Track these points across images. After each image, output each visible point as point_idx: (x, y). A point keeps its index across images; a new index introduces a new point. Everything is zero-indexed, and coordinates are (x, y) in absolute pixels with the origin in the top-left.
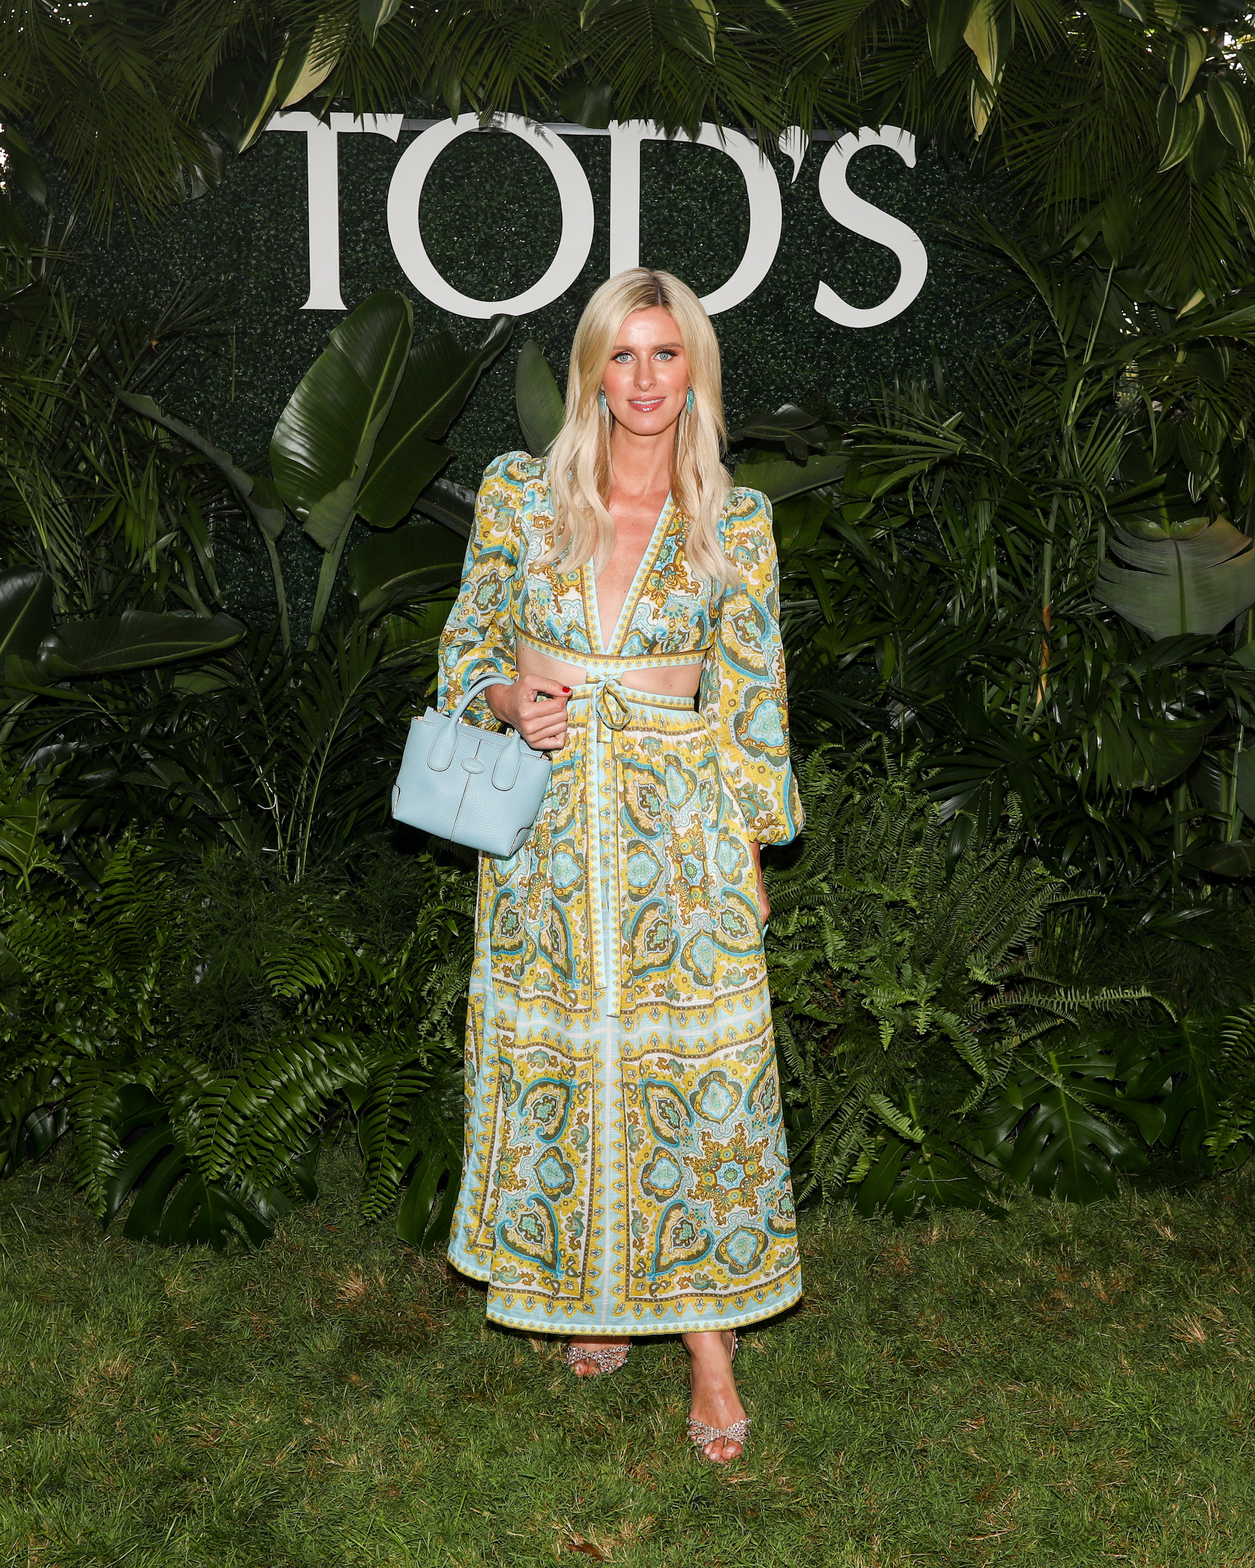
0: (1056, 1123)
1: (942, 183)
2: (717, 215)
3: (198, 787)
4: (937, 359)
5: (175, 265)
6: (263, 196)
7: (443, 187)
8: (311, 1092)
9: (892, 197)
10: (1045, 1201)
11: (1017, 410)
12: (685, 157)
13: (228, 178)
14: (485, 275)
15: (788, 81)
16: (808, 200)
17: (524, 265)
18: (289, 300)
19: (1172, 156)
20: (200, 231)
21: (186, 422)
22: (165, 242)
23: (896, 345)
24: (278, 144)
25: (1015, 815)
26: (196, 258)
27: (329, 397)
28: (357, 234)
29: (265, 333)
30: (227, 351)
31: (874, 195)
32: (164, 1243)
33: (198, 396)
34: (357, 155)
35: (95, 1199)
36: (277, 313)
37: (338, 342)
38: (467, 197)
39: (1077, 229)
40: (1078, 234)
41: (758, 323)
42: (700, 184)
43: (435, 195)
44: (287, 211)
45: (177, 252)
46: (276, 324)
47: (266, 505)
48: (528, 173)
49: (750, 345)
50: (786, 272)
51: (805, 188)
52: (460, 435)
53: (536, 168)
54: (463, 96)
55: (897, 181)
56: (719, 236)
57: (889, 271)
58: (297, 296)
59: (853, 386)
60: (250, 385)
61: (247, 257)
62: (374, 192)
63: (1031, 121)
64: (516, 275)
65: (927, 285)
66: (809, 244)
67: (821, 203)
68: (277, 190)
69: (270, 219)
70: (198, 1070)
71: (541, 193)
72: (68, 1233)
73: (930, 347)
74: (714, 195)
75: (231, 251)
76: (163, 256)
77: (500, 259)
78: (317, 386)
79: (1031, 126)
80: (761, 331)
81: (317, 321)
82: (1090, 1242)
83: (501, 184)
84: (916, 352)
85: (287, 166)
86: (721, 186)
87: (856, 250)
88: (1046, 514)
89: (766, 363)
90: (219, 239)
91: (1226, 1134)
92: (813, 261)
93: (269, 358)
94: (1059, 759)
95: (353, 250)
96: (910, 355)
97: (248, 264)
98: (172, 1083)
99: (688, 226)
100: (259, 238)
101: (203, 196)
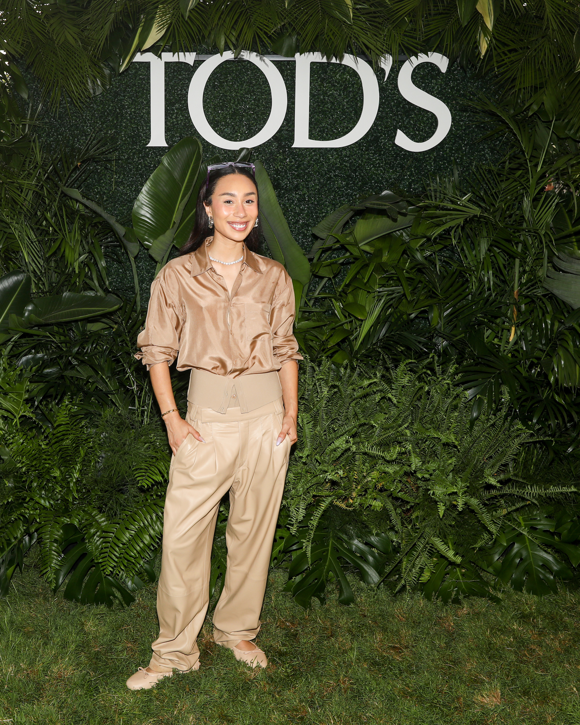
0: (524, 553)
2: (347, 98)
3: (99, 377)
4: (455, 166)
5: (87, 126)
6: (129, 93)
7: (214, 86)
9: (433, 87)
10: (520, 594)
11: (499, 192)
12: (331, 70)
13: (112, 85)
14: (234, 129)
16: (391, 90)
17: (253, 124)
18: (140, 142)
20: (99, 110)
21: (92, 201)
22: (82, 116)
23: (435, 160)
24: (136, 68)
25: (506, 397)
26: (97, 123)
27: (161, 189)
28: (173, 110)
29: (128, 158)
30: (111, 167)
31: (424, 87)
32: (83, 602)
33: (97, 189)
34: (173, 72)
35: (50, 580)
36: (134, 149)
37: (165, 163)
38: (226, 92)
39: (531, 101)
40: (531, 104)
41: (366, 150)
42: (338, 83)
43: (210, 91)
44: (140, 100)
45: (88, 120)
46: (134, 153)
47: (130, 241)
48: (256, 79)
49: (362, 161)
50: (380, 125)
51: (391, 84)
53: (259, 77)
54: (226, 43)
55: (436, 79)
56: (347, 108)
57: (432, 124)
58: (144, 140)
59: (413, 180)
60: (122, 183)
61: (121, 122)
62: (181, 90)
64: (249, 129)
65: (451, 130)
66: (392, 112)
67: (398, 91)
68: (136, 90)
69: (132, 104)
70: (99, 516)
71: (261, 89)
72: (37, 595)
73: (452, 161)
74: (345, 88)
75: (113, 119)
76: (81, 122)
77: (241, 121)
78: (155, 184)
80: (368, 154)
81: (154, 152)
82: (545, 617)
83: (242, 85)
84: (444, 163)
85: (140, 78)
86: (349, 84)
87: (415, 114)
89: (370, 169)
90: (108, 113)
92: (394, 119)
95: (171, 118)
96: (442, 165)
97: (121, 125)
98: (87, 523)
99: (333, 103)
100: (127, 113)
101: (101, 94)
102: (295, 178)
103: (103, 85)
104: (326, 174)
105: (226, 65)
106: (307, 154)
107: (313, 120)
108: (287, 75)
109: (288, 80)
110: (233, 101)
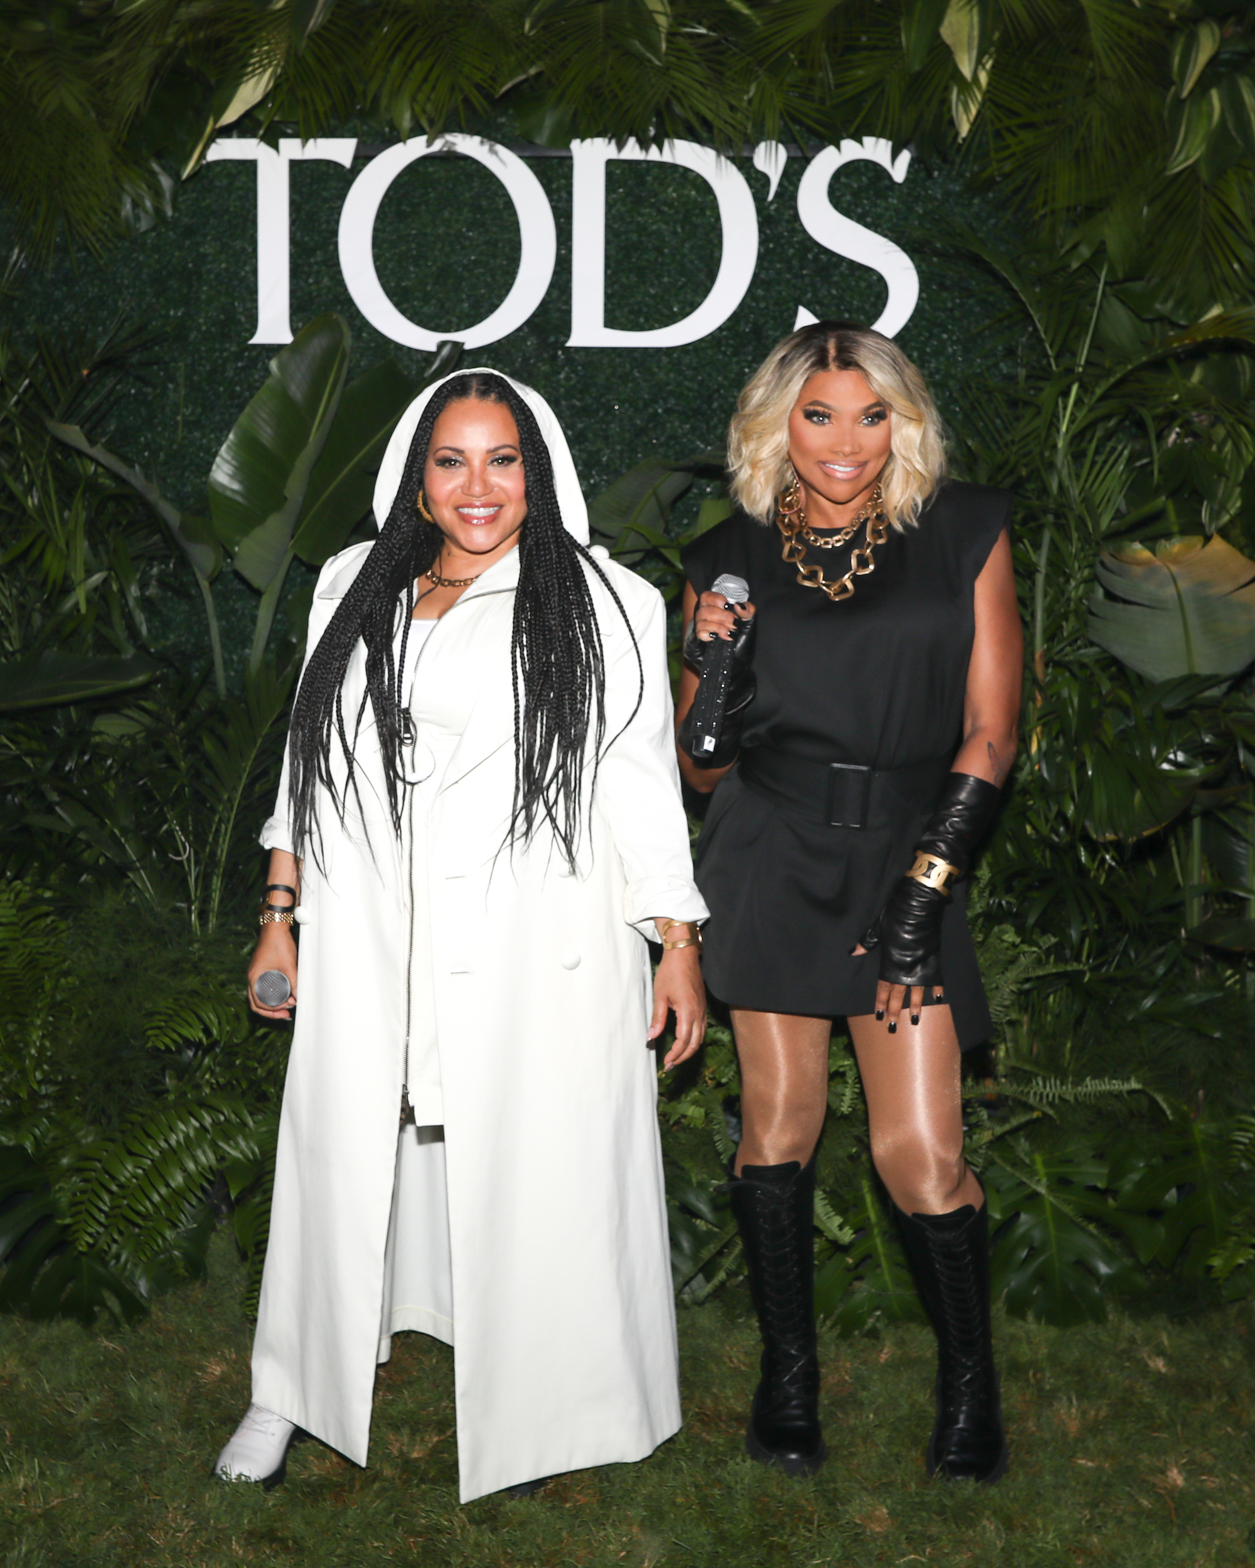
0: (1036, 1233)
1: (936, 199)
2: (690, 239)
3: (105, 833)
5: (124, 301)
6: (214, 228)
7: (398, 215)
8: (191, 1166)
9: (880, 216)
10: (1019, 1322)
12: (655, 178)
13: (179, 211)
14: (442, 306)
15: (753, 89)
16: (788, 222)
17: (482, 295)
18: (237, 334)
19: (1181, 159)
20: (150, 266)
21: (130, 463)
24: (229, 174)
26: (146, 293)
28: (310, 265)
29: (214, 370)
30: (176, 390)
31: (859, 213)
33: (146, 437)
34: (311, 184)
36: (226, 350)
38: (425, 226)
39: (1076, 237)
40: (1077, 245)
41: (735, 354)
42: (670, 206)
43: (391, 224)
44: (238, 244)
45: (127, 288)
46: (226, 360)
47: (196, 540)
48: (489, 198)
49: (726, 378)
50: (765, 299)
51: (784, 207)
53: (495, 194)
54: (415, 118)
55: (886, 198)
56: (693, 262)
57: (876, 294)
58: (247, 330)
60: (197, 423)
61: (197, 292)
64: (475, 306)
65: (919, 308)
66: (789, 269)
67: (799, 222)
68: (228, 221)
69: (221, 252)
70: (84, 1132)
71: (501, 219)
74: (687, 218)
75: (180, 286)
76: (112, 292)
77: (458, 288)
79: (1019, 126)
80: (738, 363)
83: (459, 210)
85: (239, 198)
86: (695, 208)
87: (843, 272)
88: (1037, 546)
90: (169, 273)
92: (795, 286)
93: (218, 396)
94: (1047, 820)
95: (306, 282)
97: (198, 299)
98: (54, 1146)
99: (659, 250)
100: (209, 272)
101: (154, 229)
103: (158, 211)
104: (646, 406)
105: (425, 168)
106: (605, 361)
107: (616, 287)
108: (558, 190)
109: (560, 199)
110: (439, 246)
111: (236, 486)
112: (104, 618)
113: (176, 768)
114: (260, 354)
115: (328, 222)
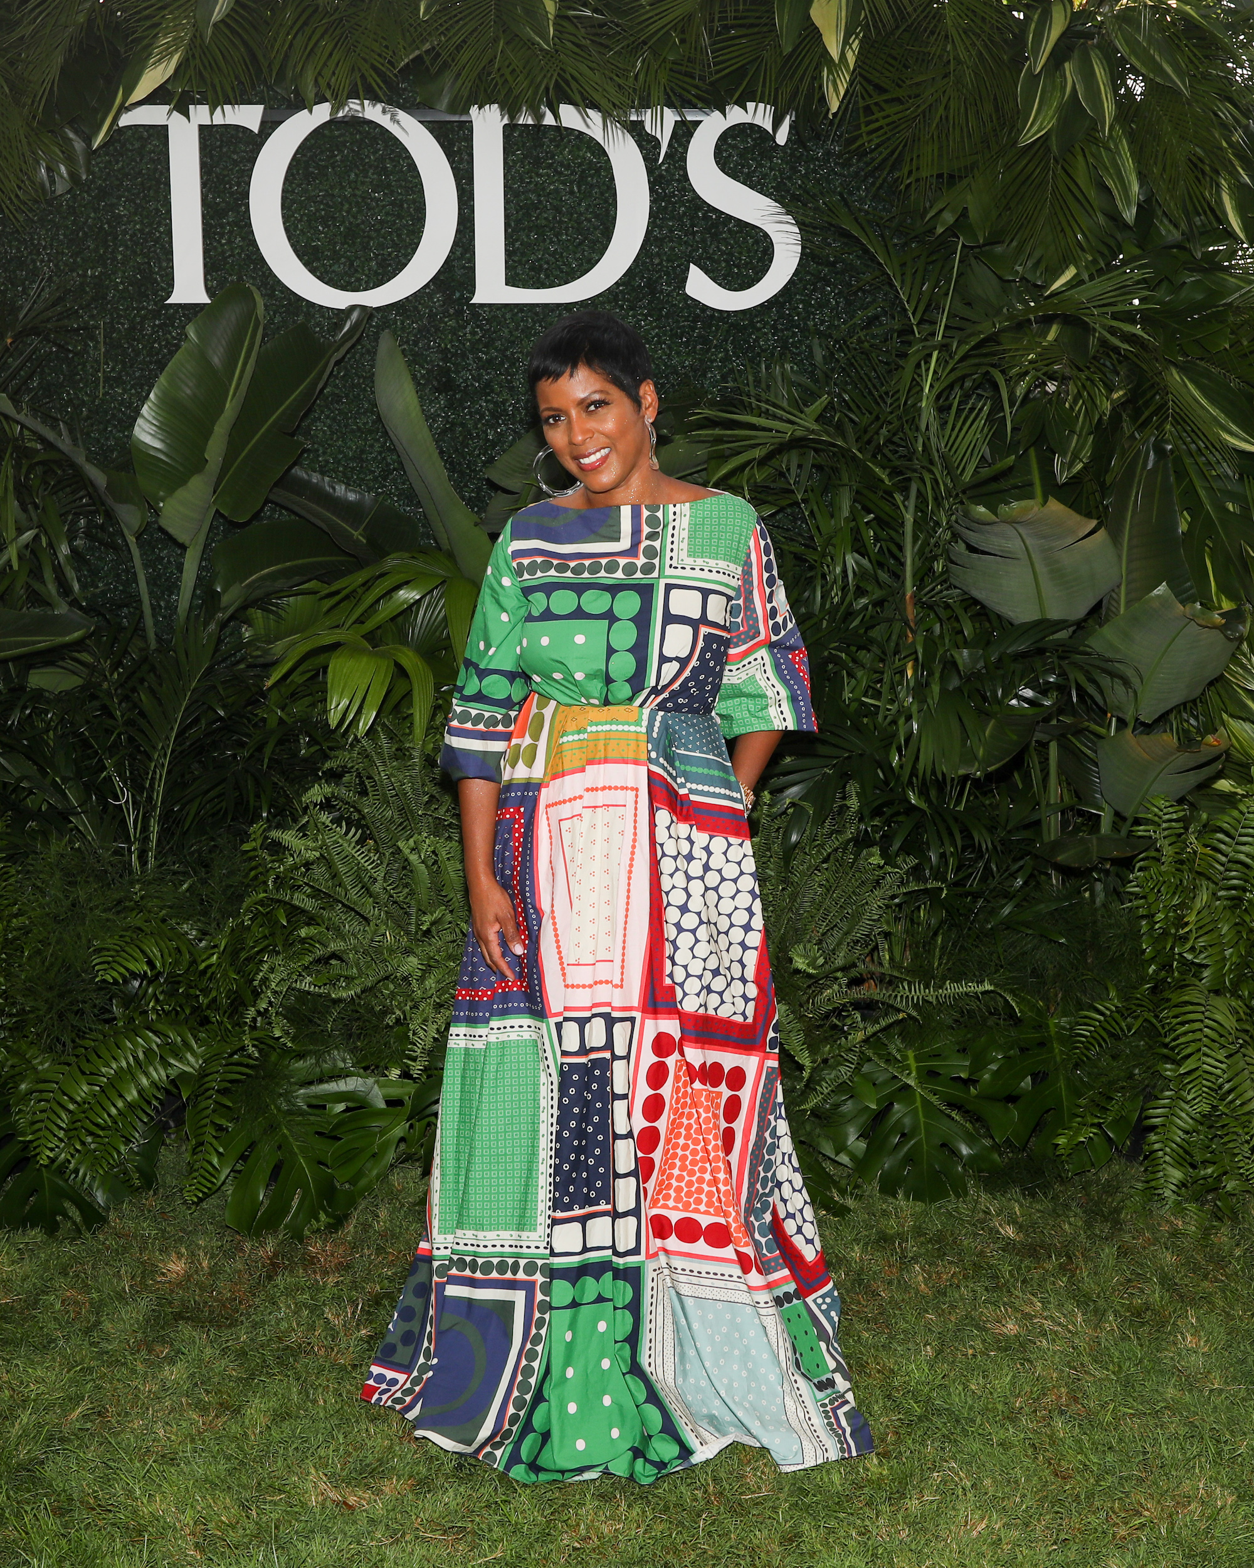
0: (907, 1121)
1: (817, 159)
2: (586, 198)
3: (47, 781)
4: (816, 341)
5: (42, 261)
6: (128, 190)
7: (306, 176)
8: (145, 1081)
9: (765, 176)
10: (891, 1200)
11: (887, 393)
12: (551, 141)
13: (93, 173)
14: (352, 265)
15: (639, 64)
16: (678, 181)
17: (390, 254)
18: (156, 294)
19: (1035, 128)
20: (67, 227)
21: (55, 424)
22: (32, 239)
23: (774, 327)
24: (141, 138)
25: (854, 803)
26: (63, 254)
27: (188, 391)
28: (222, 226)
29: (132, 328)
30: (96, 348)
31: (745, 174)
33: (69, 391)
34: (221, 147)
36: (144, 308)
37: (192, 335)
39: (940, 205)
40: (941, 211)
41: (632, 308)
42: (567, 168)
43: (299, 185)
44: (152, 205)
45: (45, 248)
46: (144, 318)
47: (122, 501)
48: (392, 160)
50: (657, 255)
51: (676, 169)
52: (329, 427)
53: (398, 156)
54: (317, 86)
55: (770, 159)
56: (589, 221)
57: (763, 252)
58: (163, 289)
60: (118, 381)
61: (113, 252)
62: (238, 184)
63: (885, 97)
64: (383, 264)
65: (802, 265)
66: (679, 226)
67: (689, 183)
68: (142, 184)
69: (135, 213)
70: (39, 1059)
73: (809, 329)
74: (582, 179)
75: (97, 246)
76: (30, 253)
77: (366, 247)
79: (886, 101)
80: (634, 316)
81: (184, 315)
82: (930, 1241)
83: (365, 172)
84: (794, 335)
85: (152, 161)
86: (590, 169)
87: (730, 230)
90: (85, 233)
91: (1077, 1133)
92: (684, 243)
93: (138, 353)
95: (219, 242)
96: (788, 338)
97: (114, 259)
98: (12, 1072)
99: (557, 209)
100: (125, 232)
101: (68, 192)
102: (483, 367)
103: (74, 176)
105: (331, 131)
106: (508, 316)
107: (517, 244)
108: (459, 151)
109: (461, 160)
110: (346, 206)
111: (157, 444)
112: (36, 573)
113: (112, 716)
114: (177, 312)
115: (239, 185)
